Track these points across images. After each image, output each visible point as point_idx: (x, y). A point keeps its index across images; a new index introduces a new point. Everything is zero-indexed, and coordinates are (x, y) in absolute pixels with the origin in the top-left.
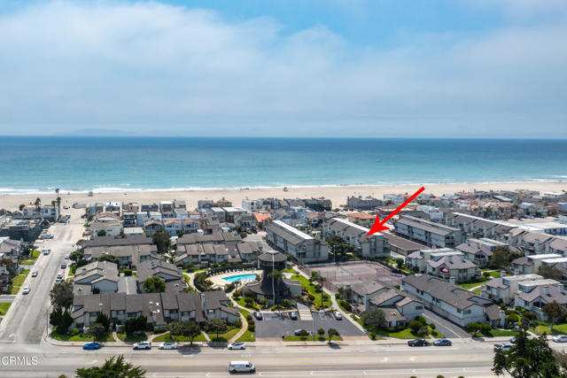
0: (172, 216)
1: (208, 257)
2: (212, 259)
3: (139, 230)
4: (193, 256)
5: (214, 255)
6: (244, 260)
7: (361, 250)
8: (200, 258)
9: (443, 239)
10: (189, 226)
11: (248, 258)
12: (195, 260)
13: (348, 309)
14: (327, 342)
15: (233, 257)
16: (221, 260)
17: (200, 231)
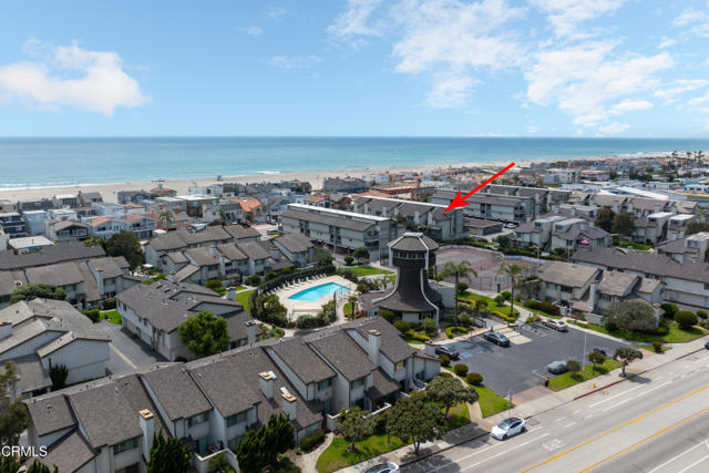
0: (94, 213)
1: (234, 266)
2: (243, 268)
3: (40, 241)
4: (210, 268)
5: (246, 261)
6: (297, 264)
7: (440, 231)
8: (223, 269)
9: (512, 210)
10: (138, 225)
11: (302, 260)
12: (213, 274)
13: (554, 312)
14: (615, 374)
15: (277, 260)
16: (261, 268)
17: (159, 231)
